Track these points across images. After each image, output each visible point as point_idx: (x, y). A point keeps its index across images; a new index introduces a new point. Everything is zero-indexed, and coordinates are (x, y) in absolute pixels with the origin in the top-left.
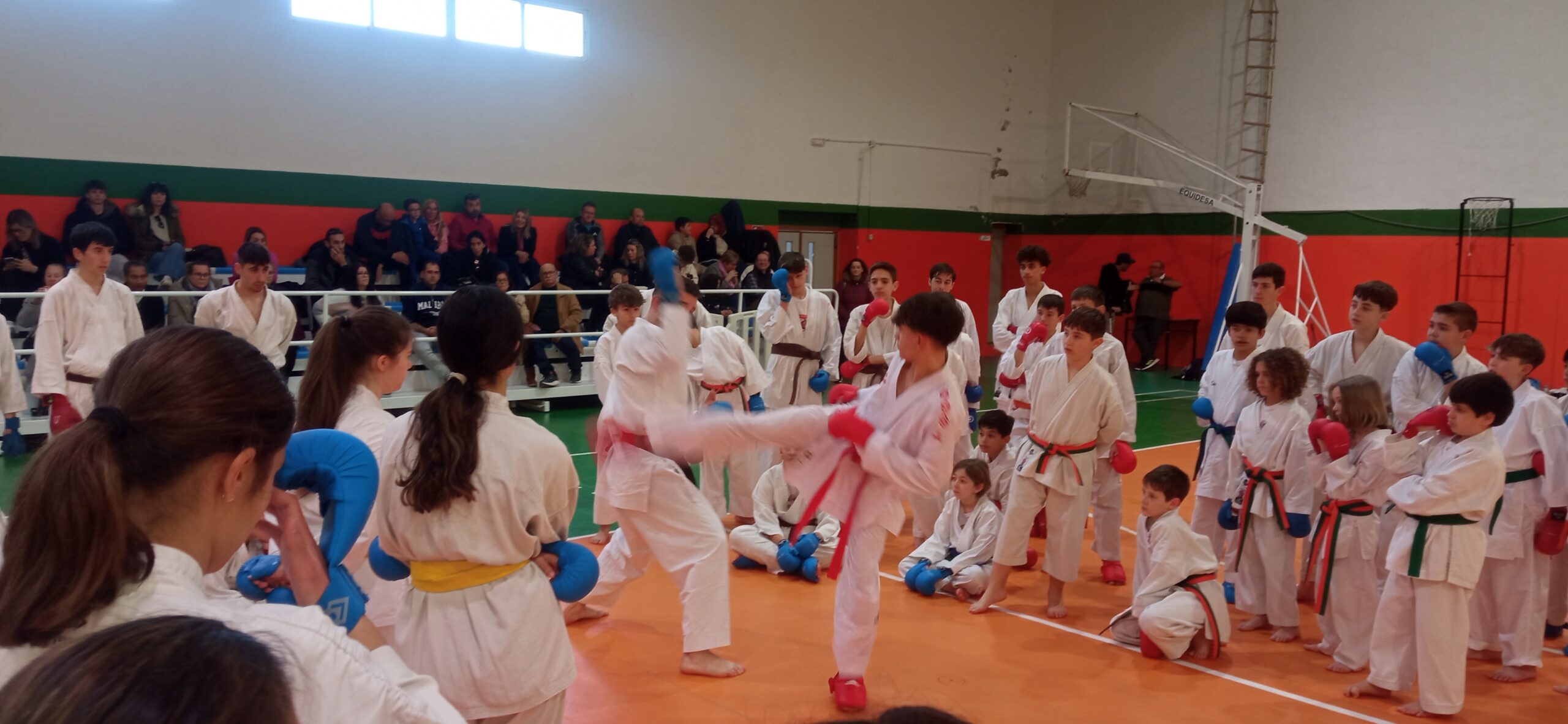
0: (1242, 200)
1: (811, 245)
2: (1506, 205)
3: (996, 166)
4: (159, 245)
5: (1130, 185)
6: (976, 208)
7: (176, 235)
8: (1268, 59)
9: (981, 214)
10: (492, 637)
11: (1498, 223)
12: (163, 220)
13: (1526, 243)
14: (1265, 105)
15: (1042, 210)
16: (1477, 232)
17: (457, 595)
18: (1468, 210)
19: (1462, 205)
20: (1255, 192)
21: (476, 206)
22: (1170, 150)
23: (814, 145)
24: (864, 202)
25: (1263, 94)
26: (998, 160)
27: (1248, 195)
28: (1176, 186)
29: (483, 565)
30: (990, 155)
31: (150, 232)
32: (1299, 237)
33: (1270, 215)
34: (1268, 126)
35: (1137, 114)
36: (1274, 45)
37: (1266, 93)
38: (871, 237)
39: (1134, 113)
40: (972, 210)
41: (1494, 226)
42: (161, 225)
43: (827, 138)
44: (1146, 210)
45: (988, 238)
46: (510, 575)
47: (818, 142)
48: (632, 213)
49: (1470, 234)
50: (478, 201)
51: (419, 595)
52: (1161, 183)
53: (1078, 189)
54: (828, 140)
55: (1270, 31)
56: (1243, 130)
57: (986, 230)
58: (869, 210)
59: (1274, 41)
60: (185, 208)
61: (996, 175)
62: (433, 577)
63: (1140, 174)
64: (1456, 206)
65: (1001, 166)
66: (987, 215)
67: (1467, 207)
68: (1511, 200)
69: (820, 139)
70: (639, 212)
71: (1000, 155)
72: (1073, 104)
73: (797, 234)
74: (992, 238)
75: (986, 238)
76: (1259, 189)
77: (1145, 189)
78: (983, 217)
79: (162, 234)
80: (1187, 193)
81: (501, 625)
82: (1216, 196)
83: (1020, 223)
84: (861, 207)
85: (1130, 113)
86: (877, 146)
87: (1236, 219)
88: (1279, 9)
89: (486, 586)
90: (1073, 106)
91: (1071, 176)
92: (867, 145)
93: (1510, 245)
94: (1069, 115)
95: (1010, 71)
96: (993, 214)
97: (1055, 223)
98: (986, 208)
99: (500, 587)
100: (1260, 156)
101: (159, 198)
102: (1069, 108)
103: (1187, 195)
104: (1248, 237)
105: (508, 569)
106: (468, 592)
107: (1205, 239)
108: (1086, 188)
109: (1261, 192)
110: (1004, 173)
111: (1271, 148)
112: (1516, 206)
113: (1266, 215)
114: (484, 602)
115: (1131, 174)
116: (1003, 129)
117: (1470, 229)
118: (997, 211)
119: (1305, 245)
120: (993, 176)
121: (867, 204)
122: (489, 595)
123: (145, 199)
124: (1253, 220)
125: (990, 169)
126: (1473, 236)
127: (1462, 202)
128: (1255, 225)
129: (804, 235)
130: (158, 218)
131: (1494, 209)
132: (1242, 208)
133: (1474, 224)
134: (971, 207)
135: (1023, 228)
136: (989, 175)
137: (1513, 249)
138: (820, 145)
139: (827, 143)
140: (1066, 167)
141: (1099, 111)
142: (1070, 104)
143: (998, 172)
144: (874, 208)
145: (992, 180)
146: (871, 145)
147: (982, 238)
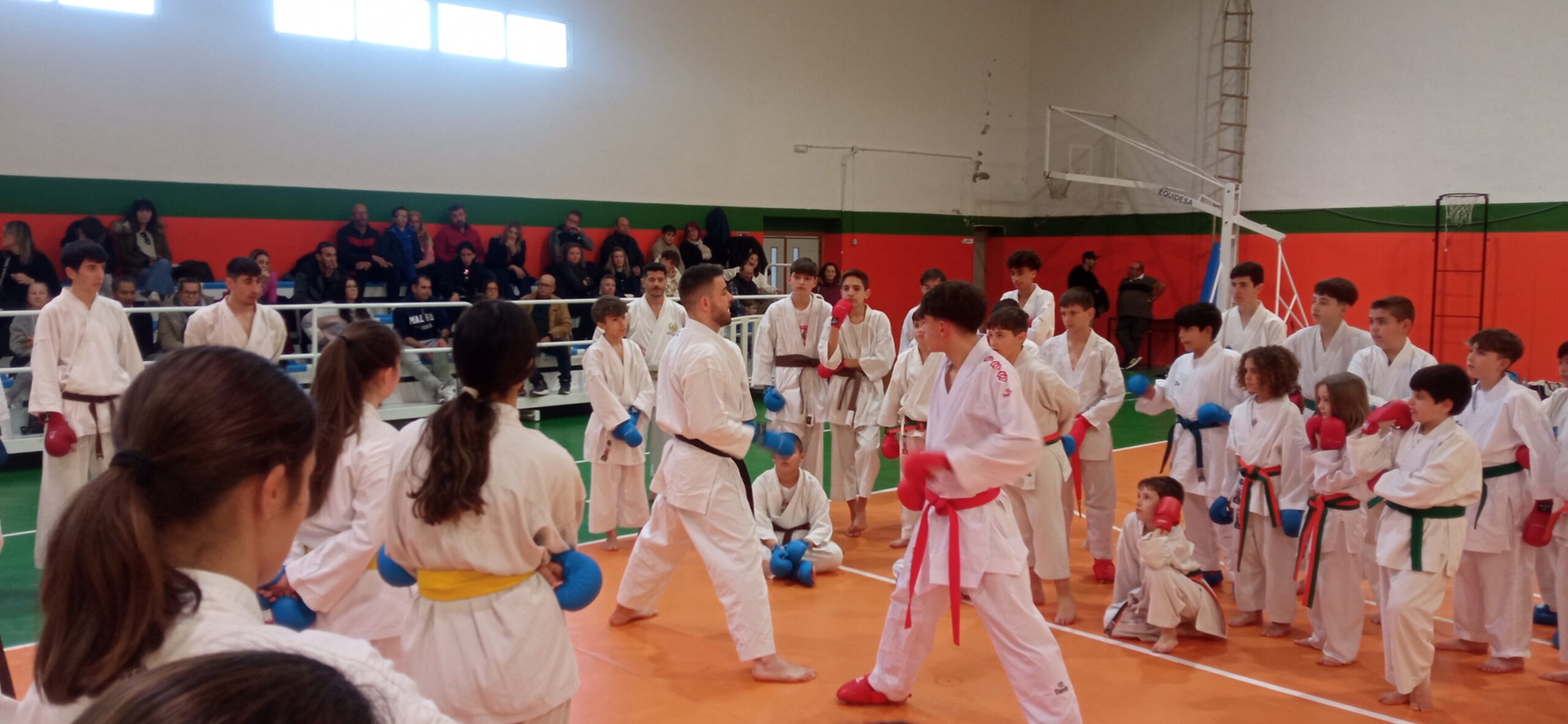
0: (1221, 199)
2: (1481, 201)
3: (977, 169)
4: (146, 261)
5: (1111, 188)
6: (958, 211)
7: (163, 250)
8: (1244, 60)
9: (963, 217)
10: (499, 646)
11: (1473, 219)
12: (150, 236)
13: (1500, 238)
14: (1242, 105)
15: (1023, 213)
16: (1453, 228)
17: (463, 603)
18: (1444, 206)
19: (1438, 201)
20: (1233, 192)
21: (461, 216)
22: (1149, 152)
23: (797, 151)
24: (848, 207)
25: (1239, 94)
26: (979, 163)
27: (1226, 195)
28: (1155, 187)
29: (489, 575)
30: (971, 158)
31: (136, 248)
32: (1278, 236)
33: (1249, 215)
34: (1245, 126)
35: (1115, 116)
36: (1250, 46)
37: (1242, 94)
38: (855, 242)
39: (1112, 116)
40: (955, 214)
41: (1470, 221)
42: (147, 241)
43: (809, 144)
44: (1126, 210)
45: (971, 241)
46: (515, 586)
47: (801, 148)
48: (616, 222)
49: (1446, 229)
50: (461, 211)
51: (425, 604)
52: (1141, 184)
53: (1059, 191)
54: (811, 147)
55: (1245, 33)
56: (1221, 130)
57: (968, 233)
58: (853, 215)
59: (1250, 42)
60: (170, 224)
61: (977, 179)
62: (440, 586)
63: (1120, 176)
64: (1433, 203)
65: (982, 169)
66: (970, 218)
67: (1442, 203)
68: (1486, 196)
69: (802, 146)
70: (624, 221)
71: (980, 159)
72: (1052, 107)
73: (783, 240)
74: (975, 241)
75: (968, 241)
76: (1237, 189)
77: (1124, 190)
78: (965, 220)
79: (148, 250)
80: (1166, 193)
81: (507, 634)
82: (1195, 196)
83: (1002, 226)
84: (845, 212)
85: (1109, 115)
86: (860, 151)
87: (1215, 219)
88: (1253, 10)
89: (493, 596)
90: (1052, 109)
91: (1051, 178)
92: (849, 151)
93: (1485, 240)
94: (1049, 116)
95: (990, 75)
96: (976, 217)
97: (1036, 225)
98: (968, 211)
99: (508, 597)
100: (1237, 156)
101: (145, 216)
102: (1049, 111)
103: (1166, 196)
104: (1227, 236)
105: (514, 579)
106: (476, 602)
107: (1184, 239)
108: (1066, 190)
109: (1239, 192)
110: (985, 176)
111: (1247, 149)
112: (1491, 201)
113: (1244, 214)
114: (490, 612)
115: (1111, 176)
116: (984, 133)
117: (1446, 225)
118: (979, 214)
119: (1284, 243)
120: (974, 180)
121: (851, 209)
122: (496, 605)
123: (131, 215)
124: (1231, 219)
125: (972, 173)
126: (1449, 231)
127: (1438, 198)
128: (1234, 225)
129: (788, 240)
130: (144, 235)
131: (1469, 205)
132: (1221, 207)
133: (1449, 220)
134: (953, 211)
135: (1005, 231)
136: (972, 178)
137: (1489, 244)
138: (803, 152)
139: (810, 149)
140: (1047, 169)
141: (1078, 114)
142: (1050, 107)
143: (979, 175)
144: (857, 213)
145: (974, 183)
146: (853, 150)
147: (965, 241)
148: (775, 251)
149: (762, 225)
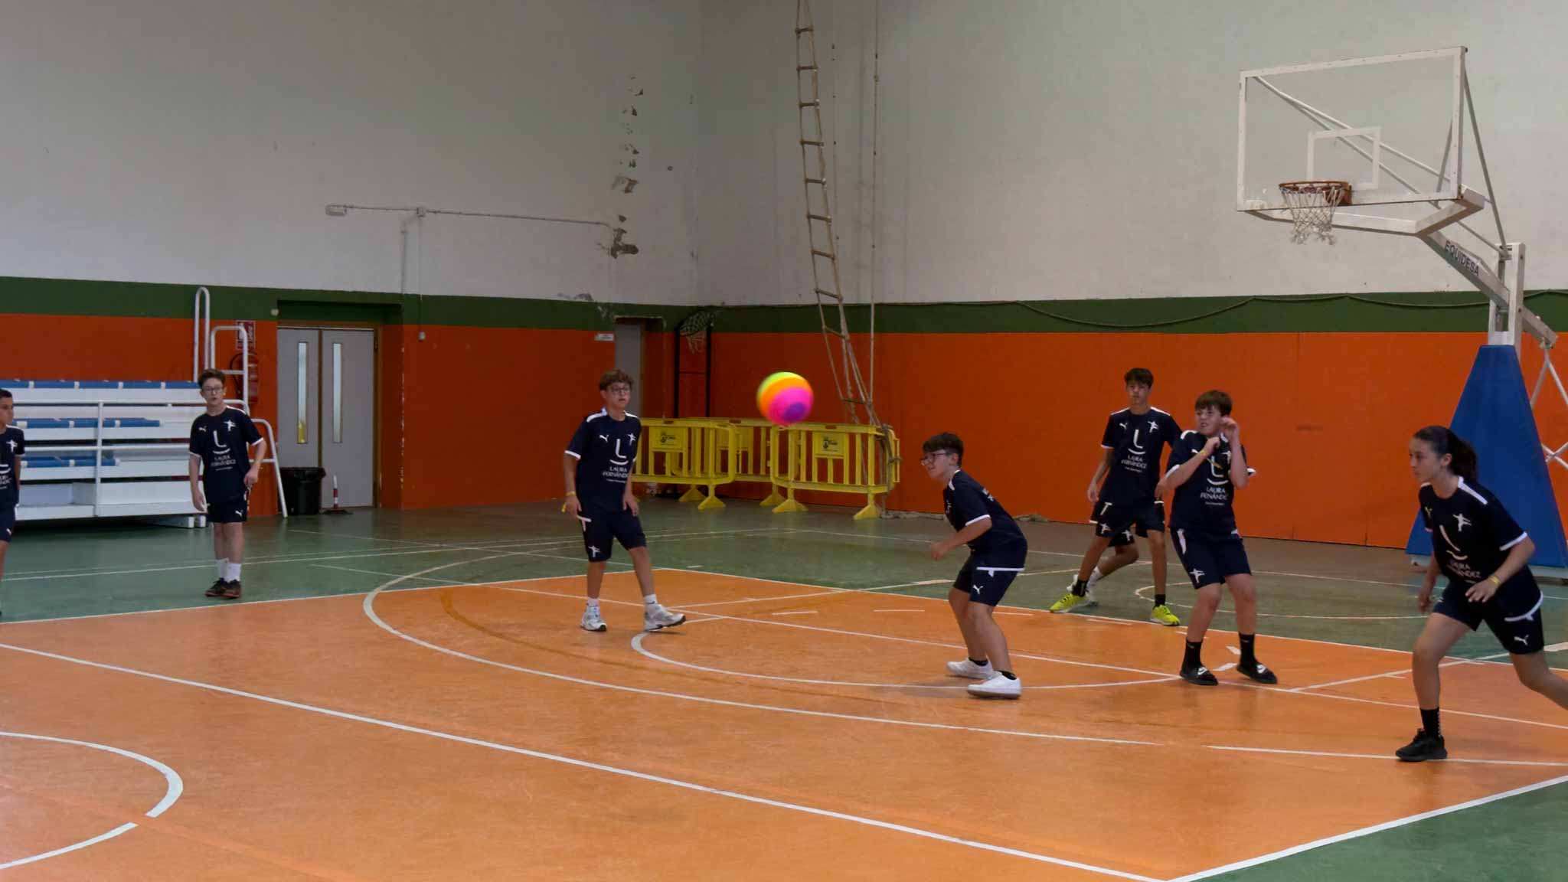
1: (337, 348)
3: (618, 239)
6: (589, 297)
9: (596, 303)
23: (330, 213)
24: (411, 290)
26: (623, 231)
30: (607, 225)
38: (423, 336)
40: (583, 300)
43: (350, 205)
47: (336, 210)
54: (352, 207)
57: (605, 330)
58: (417, 299)
65: (626, 240)
66: (607, 305)
69: (338, 206)
71: (623, 226)
73: (317, 332)
74: (615, 337)
75: (607, 336)
78: (600, 308)
83: (659, 317)
84: (407, 295)
92: (412, 213)
95: (634, 113)
96: (616, 305)
98: (606, 293)
110: (632, 250)
116: (627, 191)
118: (621, 300)
121: (416, 291)
125: (609, 243)
129: (325, 334)
136: (607, 252)
138: (341, 214)
139: (349, 210)
143: (621, 248)
144: (425, 297)
145: (613, 259)
146: (419, 213)
147: (600, 337)
148: (303, 347)
149: (275, 312)
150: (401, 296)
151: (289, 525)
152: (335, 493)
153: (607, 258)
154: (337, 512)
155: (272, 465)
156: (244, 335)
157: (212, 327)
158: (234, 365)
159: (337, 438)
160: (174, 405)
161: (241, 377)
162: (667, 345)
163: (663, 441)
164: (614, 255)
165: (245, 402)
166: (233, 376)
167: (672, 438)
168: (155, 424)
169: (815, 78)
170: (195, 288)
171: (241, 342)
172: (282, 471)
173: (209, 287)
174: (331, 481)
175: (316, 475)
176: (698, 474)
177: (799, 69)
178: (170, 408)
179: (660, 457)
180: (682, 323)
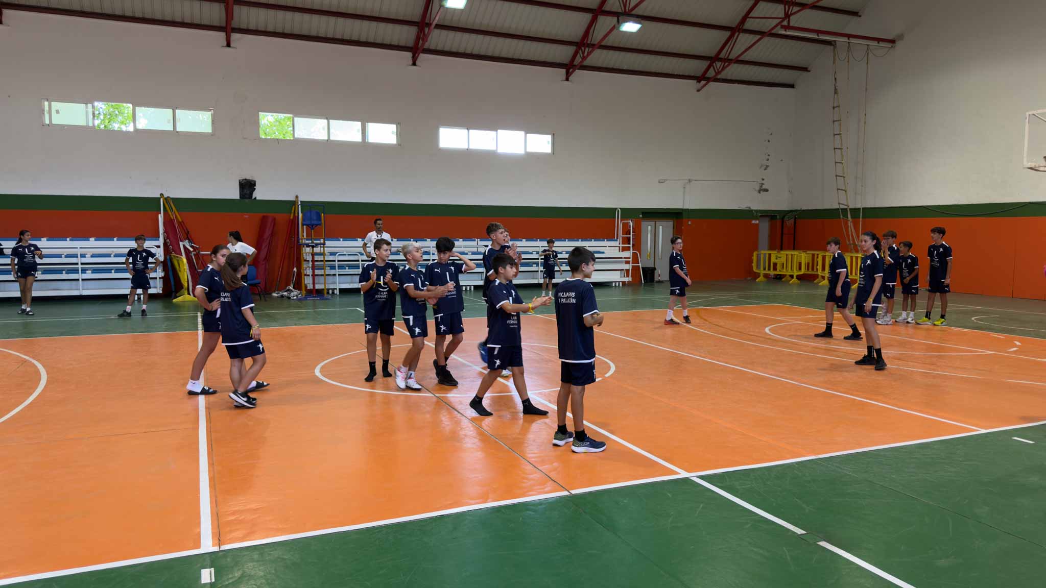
1: (661, 227)
3: (761, 186)
6: (750, 208)
9: (753, 210)
15: (790, 208)
23: (659, 182)
24: (686, 207)
26: (763, 184)
30: (757, 182)
38: (690, 223)
40: (748, 209)
43: (665, 179)
45: (757, 222)
47: (661, 181)
57: (756, 219)
58: (688, 210)
61: (761, 192)
65: (764, 187)
66: (757, 211)
71: (763, 182)
73: (654, 222)
74: (759, 222)
75: (755, 222)
78: (754, 212)
83: (776, 214)
84: (685, 209)
86: (693, 182)
92: (687, 181)
95: (769, 141)
96: (760, 210)
98: (755, 207)
110: (767, 190)
116: (765, 169)
118: (762, 209)
121: (687, 208)
125: (758, 188)
129: (657, 223)
134: (747, 207)
135: (778, 217)
136: (758, 191)
138: (663, 183)
139: (666, 181)
143: (763, 190)
144: (691, 210)
145: (759, 194)
146: (690, 181)
147: (753, 222)
148: (649, 227)
149: (641, 216)
150: (683, 209)
151: (644, 286)
152: (659, 275)
153: (756, 193)
154: (659, 282)
155: (639, 266)
156: (631, 224)
157: (621, 221)
158: (628, 233)
159: (660, 257)
160: (609, 247)
161: (630, 237)
162: (779, 224)
163: (776, 259)
164: (760, 193)
165: (631, 246)
166: (627, 237)
167: (780, 258)
168: (603, 253)
169: (840, 125)
170: (616, 209)
171: (630, 226)
172: (642, 268)
173: (620, 208)
174: (658, 272)
175: (653, 270)
176: (790, 270)
177: (834, 121)
178: (607, 248)
179: (775, 265)
180: (784, 217)
